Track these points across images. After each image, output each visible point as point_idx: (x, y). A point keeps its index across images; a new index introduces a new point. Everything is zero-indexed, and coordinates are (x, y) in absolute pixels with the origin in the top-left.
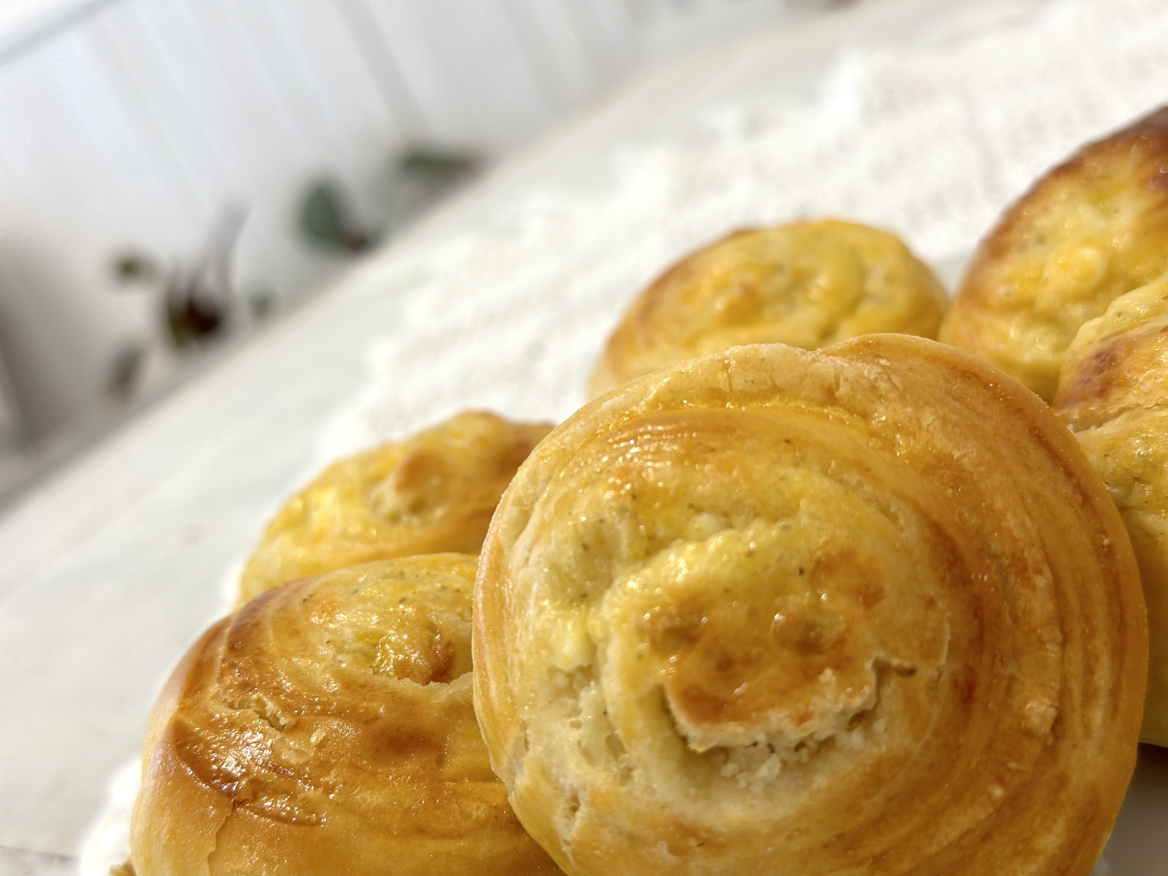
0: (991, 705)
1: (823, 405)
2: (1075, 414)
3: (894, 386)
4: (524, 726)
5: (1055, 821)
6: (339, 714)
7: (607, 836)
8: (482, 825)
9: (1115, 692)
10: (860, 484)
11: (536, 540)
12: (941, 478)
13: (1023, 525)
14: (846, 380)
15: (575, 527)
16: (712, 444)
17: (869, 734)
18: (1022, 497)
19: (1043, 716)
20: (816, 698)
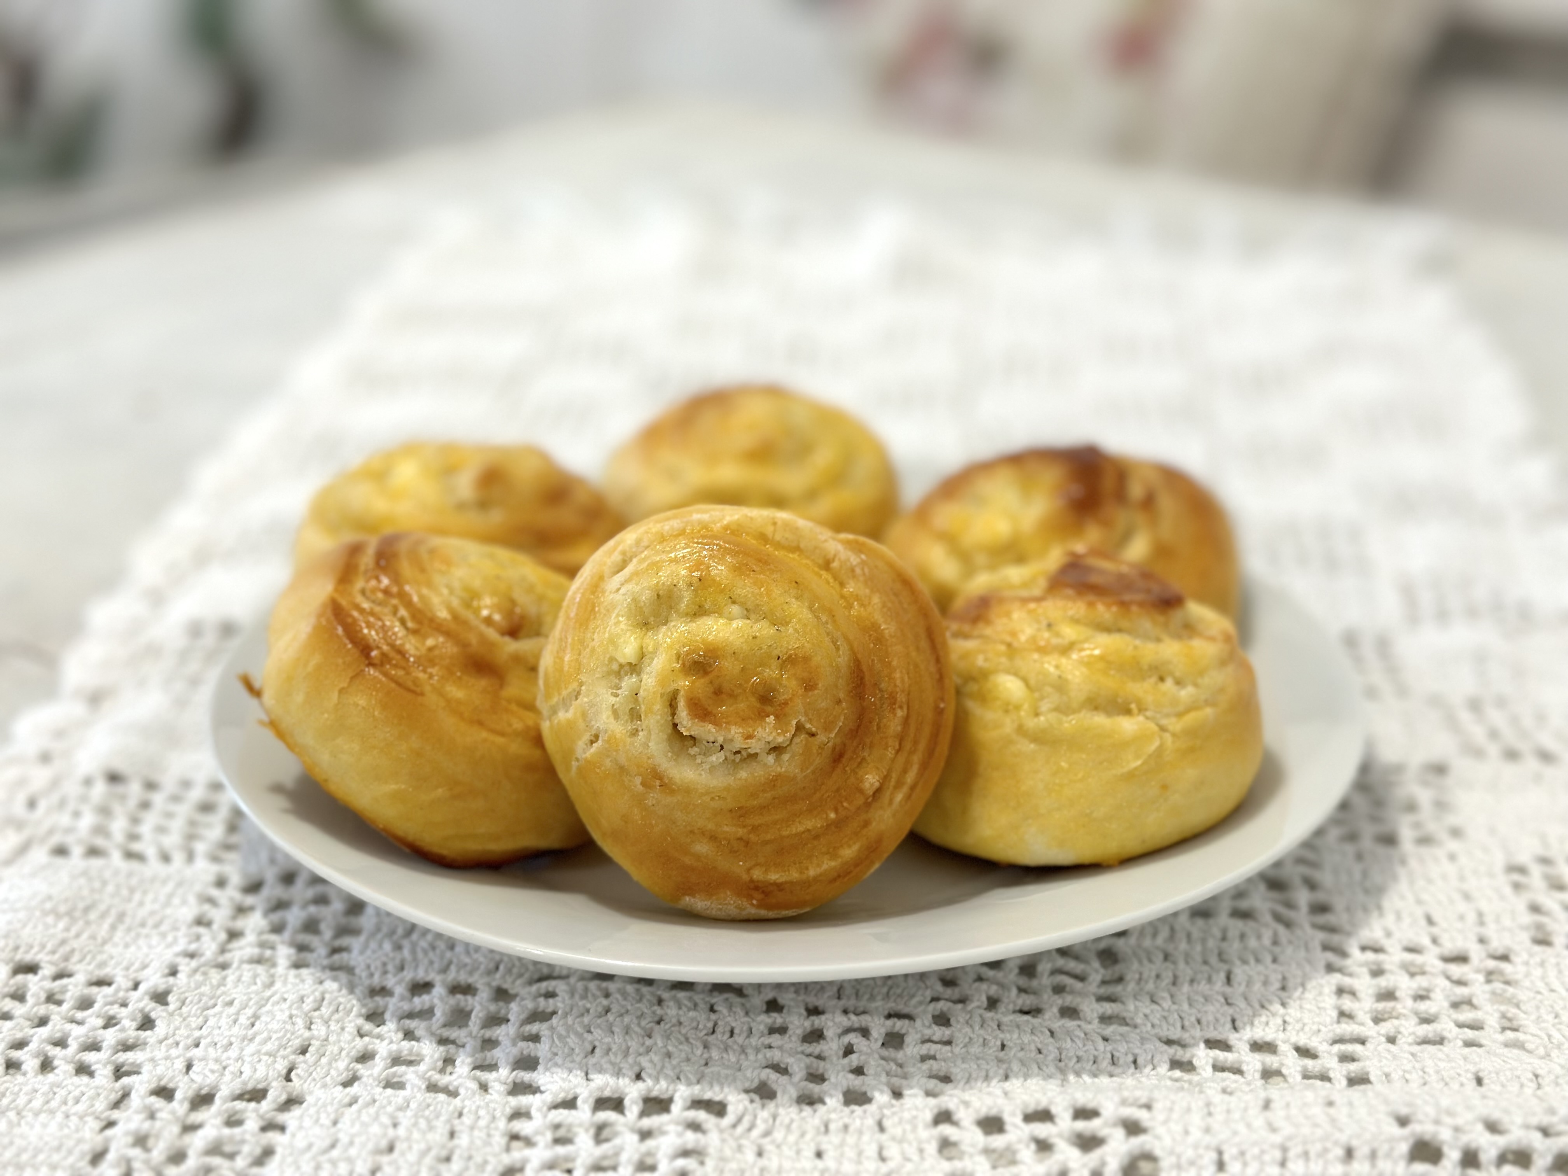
0: (847, 769)
1: (820, 567)
2: (954, 626)
3: (864, 574)
4: (581, 684)
5: (855, 843)
7: (608, 763)
8: (517, 734)
9: (913, 788)
10: (827, 623)
11: (627, 581)
12: (870, 635)
13: (903, 681)
14: (839, 559)
15: (658, 582)
16: (755, 568)
17: (778, 759)
18: (909, 663)
19: (872, 785)
20: (760, 729)
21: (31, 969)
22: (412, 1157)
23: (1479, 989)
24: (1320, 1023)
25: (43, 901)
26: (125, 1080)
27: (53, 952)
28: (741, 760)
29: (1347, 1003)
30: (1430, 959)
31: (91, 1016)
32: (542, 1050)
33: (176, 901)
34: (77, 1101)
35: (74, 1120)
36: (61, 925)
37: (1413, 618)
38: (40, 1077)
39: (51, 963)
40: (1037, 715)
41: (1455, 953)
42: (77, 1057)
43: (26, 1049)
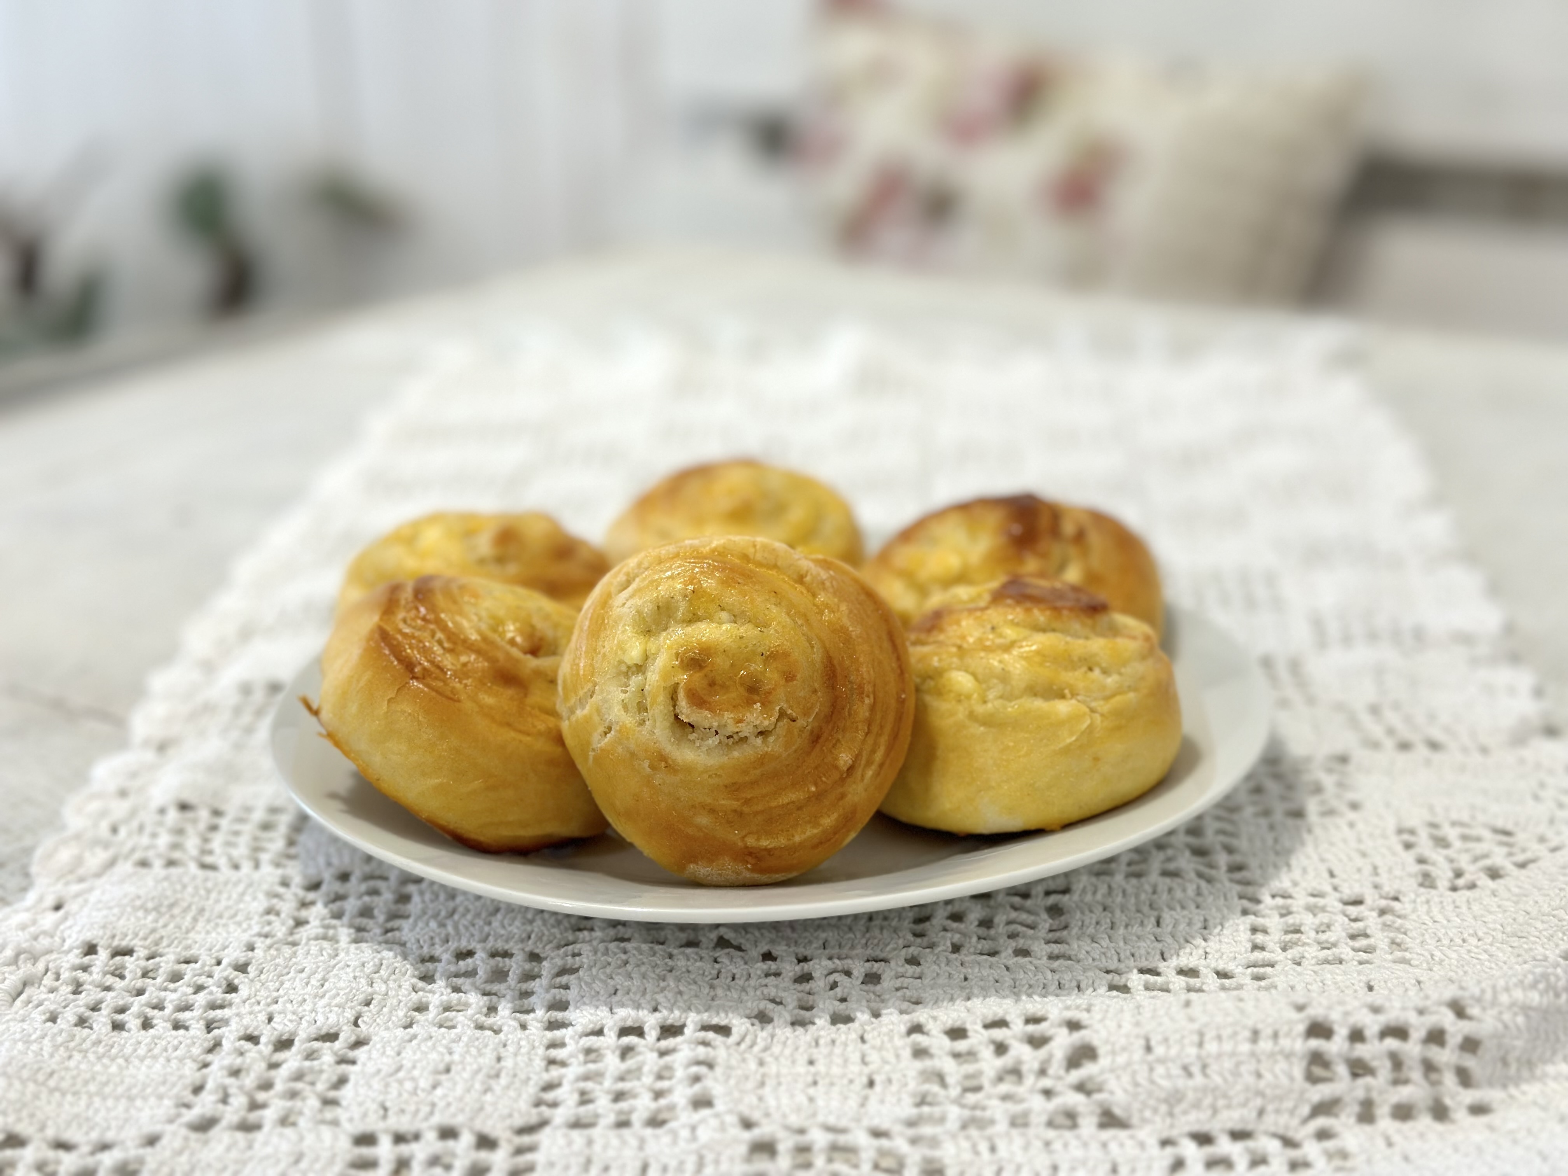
0: (824, 748)
1: (796, 582)
2: (913, 637)
3: (833, 586)
4: (595, 685)
5: (832, 814)
6: (478, 652)
7: (620, 749)
8: (540, 734)
9: (881, 765)
10: (802, 625)
11: (631, 597)
12: (840, 637)
13: (869, 673)
14: (811, 574)
15: (657, 596)
16: (740, 581)
17: (764, 741)
18: (873, 660)
19: (846, 762)
20: (748, 715)
21: (129, 952)
22: (466, 1075)
23: (1372, 922)
24: (1235, 952)
25: (133, 900)
26: (216, 1032)
27: (145, 939)
28: (733, 743)
29: (1259, 938)
30: (1332, 902)
31: (182, 986)
32: (571, 995)
33: (247, 898)
34: (176, 1049)
35: (174, 1063)
36: (150, 918)
37: (1322, 642)
38: (143, 1032)
39: (145, 947)
40: (985, 702)
41: (1353, 898)
42: (173, 1017)
43: (128, 1012)
